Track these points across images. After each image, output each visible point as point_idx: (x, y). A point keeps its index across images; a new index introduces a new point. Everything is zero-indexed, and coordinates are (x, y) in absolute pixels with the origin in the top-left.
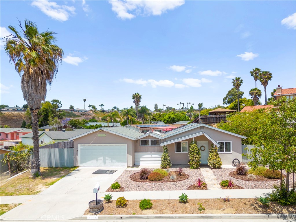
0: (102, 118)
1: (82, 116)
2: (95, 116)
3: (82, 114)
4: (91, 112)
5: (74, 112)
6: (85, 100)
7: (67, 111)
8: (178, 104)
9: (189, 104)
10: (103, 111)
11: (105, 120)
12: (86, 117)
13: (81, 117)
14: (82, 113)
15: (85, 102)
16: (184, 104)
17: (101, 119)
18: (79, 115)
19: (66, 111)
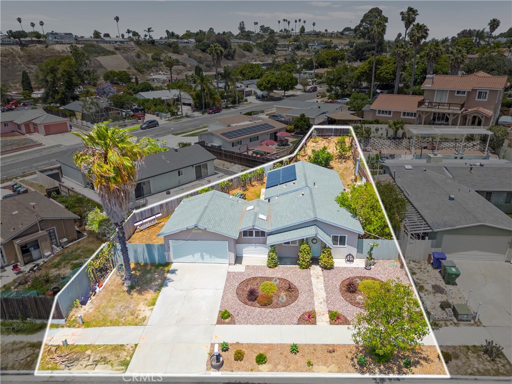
0: (152, 56)
1: (117, 52)
2: (140, 53)
3: (116, 49)
4: (132, 43)
5: (102, 45)
6: (117, 19)
7: (90, 42)
8: (279, 22)
9: (298, 21)
10: (153, 42)
11: (157, 59)
12: (125, 55)
13: (116, 54)
14: (117, 46)
15: (117, 22)
16: (289, 23)
17: (150, 58)
18: (112, 49)
19: (88, 42)
